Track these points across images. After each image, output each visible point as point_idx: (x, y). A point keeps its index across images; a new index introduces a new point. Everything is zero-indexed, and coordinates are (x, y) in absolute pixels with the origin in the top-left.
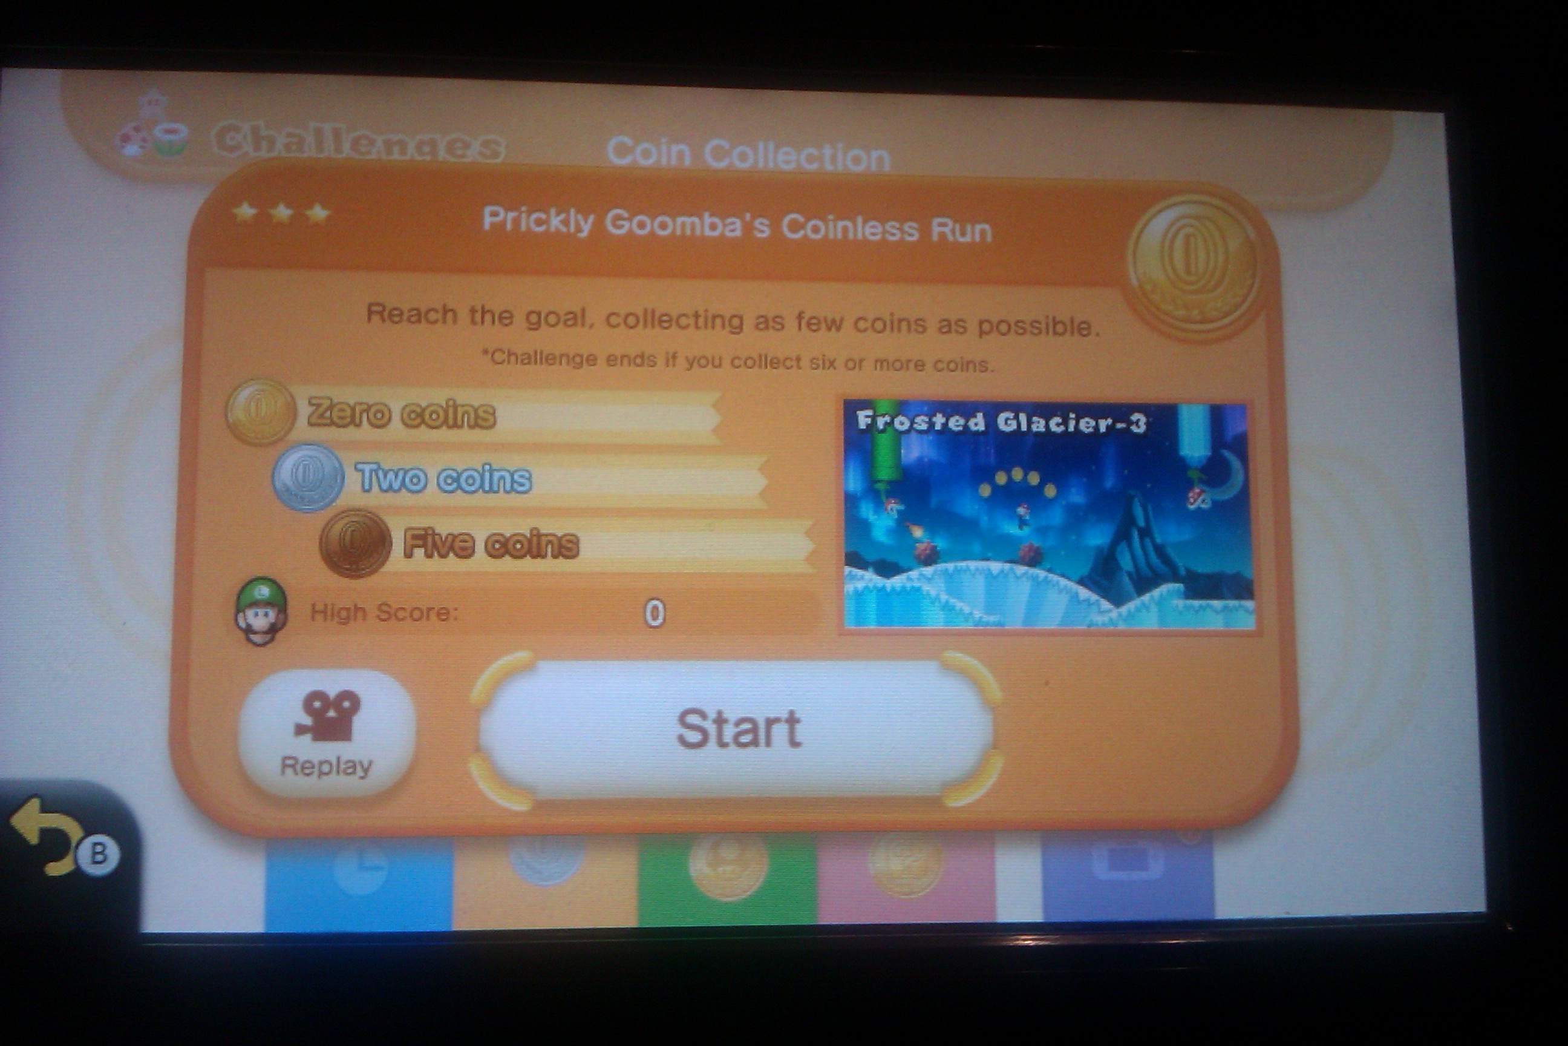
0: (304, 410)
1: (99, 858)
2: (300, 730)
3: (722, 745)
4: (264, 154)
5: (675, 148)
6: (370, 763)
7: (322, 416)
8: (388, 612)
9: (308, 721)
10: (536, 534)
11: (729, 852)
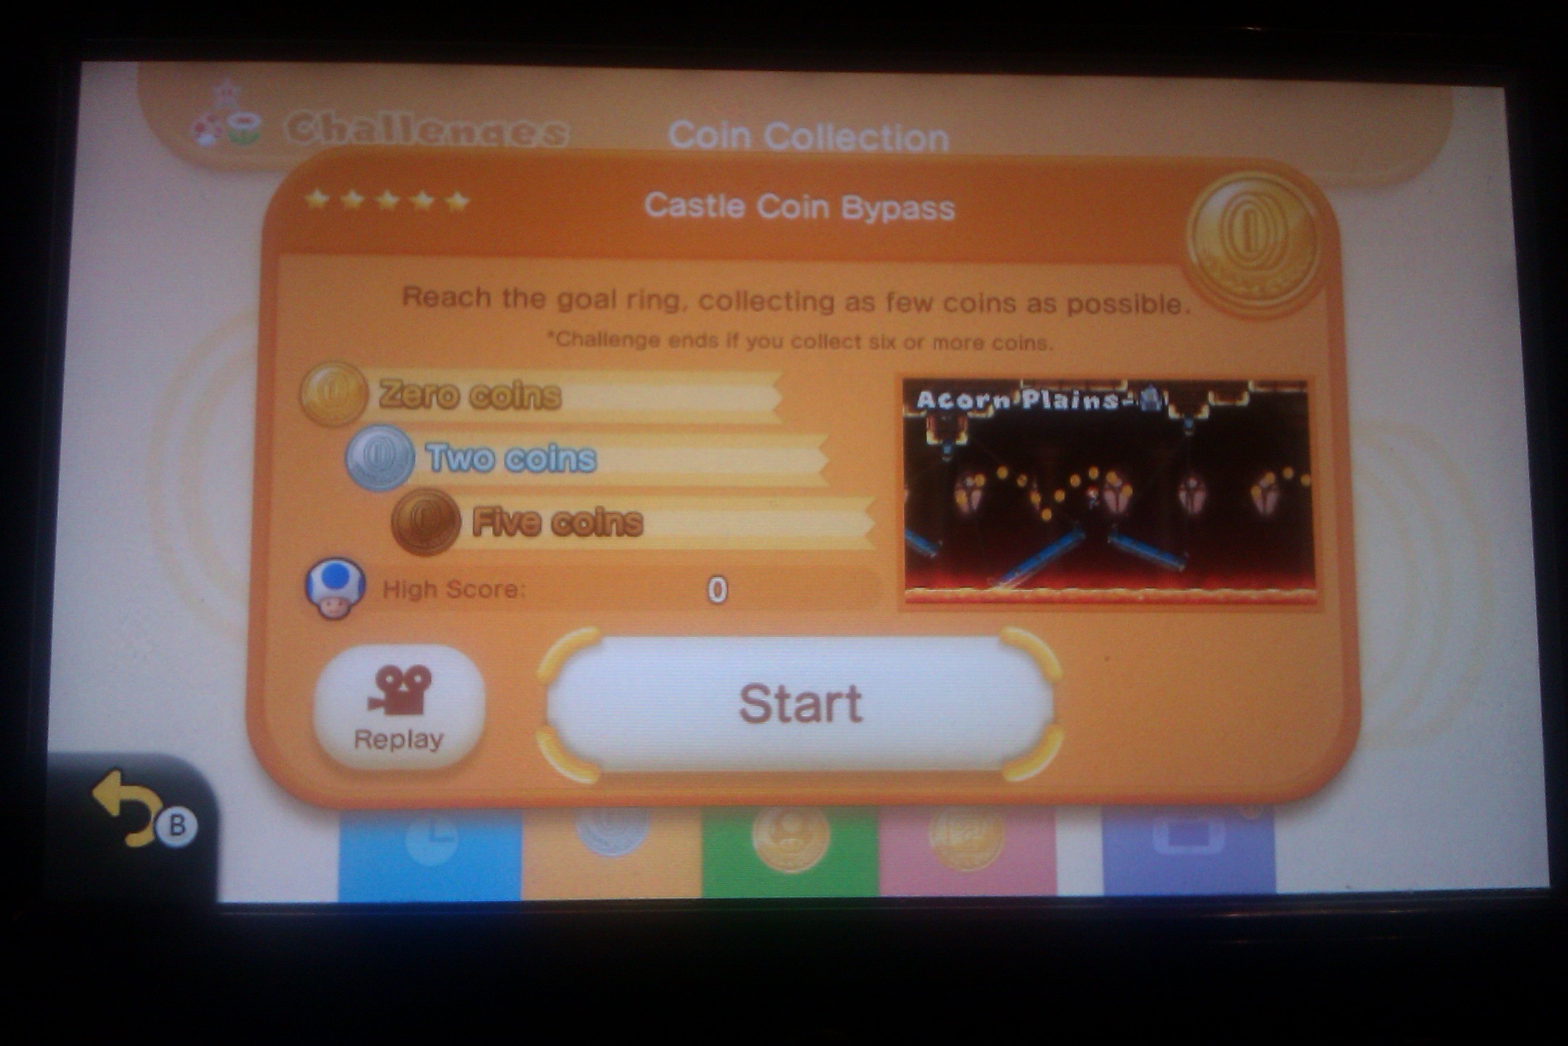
0: (376, 393)
1: (178, 829)
2: (373, 704)
3: (784, 719)
4: (335, 142)
5: (735, 132)
6: (441, 736)
7: (393, 398)
8: (458, 590)
9: (380, 695)
10: (601, 513)
11: (791, 825)
